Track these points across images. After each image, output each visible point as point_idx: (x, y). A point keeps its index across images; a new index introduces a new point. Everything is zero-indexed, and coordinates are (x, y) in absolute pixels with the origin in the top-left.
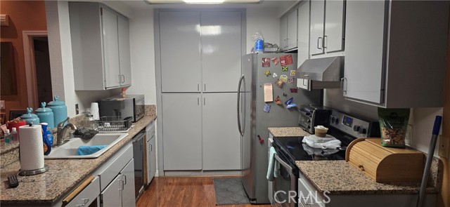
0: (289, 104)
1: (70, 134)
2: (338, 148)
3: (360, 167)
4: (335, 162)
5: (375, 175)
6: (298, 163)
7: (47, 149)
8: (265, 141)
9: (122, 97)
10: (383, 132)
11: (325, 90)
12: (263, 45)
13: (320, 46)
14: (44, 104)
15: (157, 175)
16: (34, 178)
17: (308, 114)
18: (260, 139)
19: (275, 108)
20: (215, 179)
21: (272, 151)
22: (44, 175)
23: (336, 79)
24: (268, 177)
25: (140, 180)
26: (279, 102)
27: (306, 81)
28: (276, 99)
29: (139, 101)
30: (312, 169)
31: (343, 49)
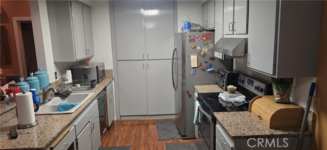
0: (209, 68)
1: (52, 94)
2: (243, 102)
3: (259, 117)
4: (241, 112)
5: (269, 123)
6: (216, 114)
7: (36, 107)
8: (192, 95)
9: (89, 65)
10: (275, 92)
11: (234, 59)
12: (189, 25)
13: (231, 29)
14: (32, 74)
15: (115, 119)
16: (29, 130)
17: (222, 76)
18: (188, 94)
19: (199, 71)
20: (157, 121)
21: (197, 104)
22: (35, 128)
23: (242, 55)
24: (194, 122)
25: (103, 124)
26: (202, 67)
27: (221, 54)
28: (200, 65)
29: (100, 67)
30: (226, 119)
31: (247, 33)
